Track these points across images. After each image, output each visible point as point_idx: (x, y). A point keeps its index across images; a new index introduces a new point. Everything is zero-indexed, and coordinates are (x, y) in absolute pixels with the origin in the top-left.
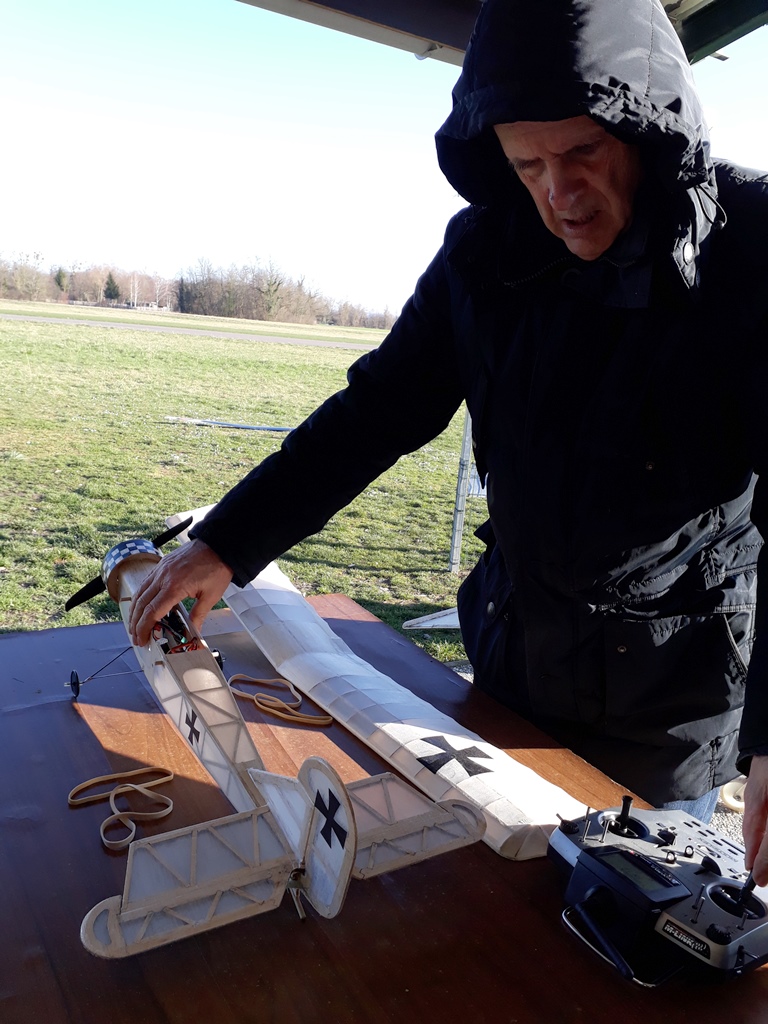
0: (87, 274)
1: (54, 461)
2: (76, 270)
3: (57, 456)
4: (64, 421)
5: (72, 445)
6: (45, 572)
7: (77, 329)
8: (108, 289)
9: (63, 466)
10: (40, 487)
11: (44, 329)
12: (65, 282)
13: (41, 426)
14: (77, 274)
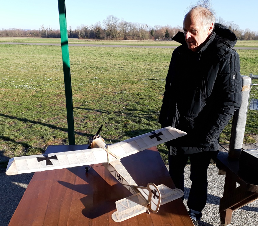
0: (160, 30)
1: (134, 94)
2: (157, 29)
3: (135, 92)
4: (140, 81)
5: (140, 88)
6: (121, 126)
7: (154, 49)
8: (166, 34)
9: (136, 95)
10: (128, 101)
11: (144, 50)
12: (153, 33)
13: (134, 82)
14: (157, 30)
